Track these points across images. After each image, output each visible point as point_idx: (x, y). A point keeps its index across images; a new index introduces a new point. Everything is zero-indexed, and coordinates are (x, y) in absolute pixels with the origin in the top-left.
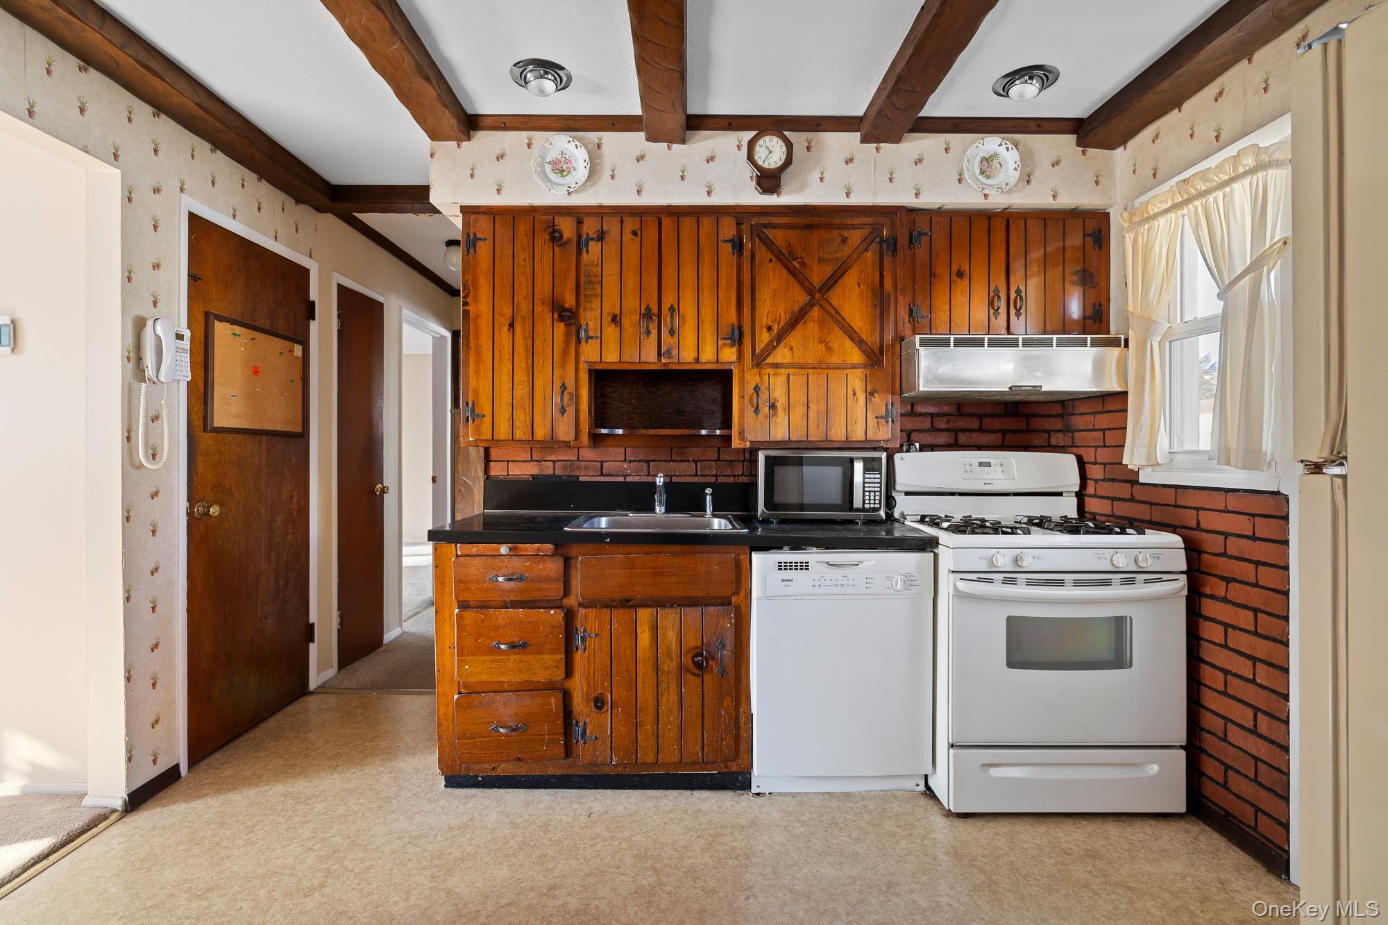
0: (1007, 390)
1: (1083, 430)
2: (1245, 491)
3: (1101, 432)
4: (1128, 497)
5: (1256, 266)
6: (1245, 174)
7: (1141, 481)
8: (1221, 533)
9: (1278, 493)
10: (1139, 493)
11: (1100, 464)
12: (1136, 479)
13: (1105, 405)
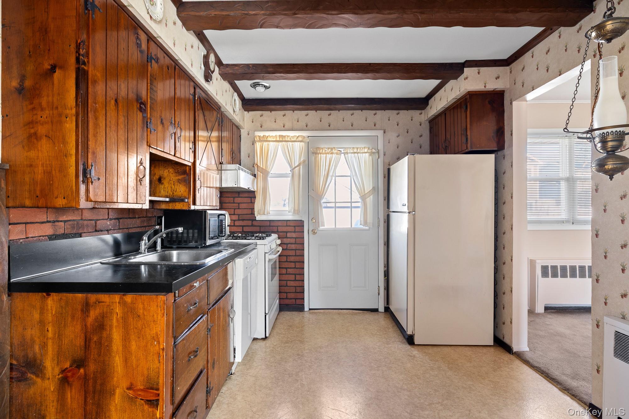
0: (247, 188)
1: (228, 203)
2: (292, 220)
3: (238, 204)
4: (251, 225)
5: (299, 165)
6: (299, 141)
7: (257, 220)
8: (285, 232)
9: (301, 220)
10: (254, 223)
11: (236, 215)
12: (255, 219)
13: (240, 194)
